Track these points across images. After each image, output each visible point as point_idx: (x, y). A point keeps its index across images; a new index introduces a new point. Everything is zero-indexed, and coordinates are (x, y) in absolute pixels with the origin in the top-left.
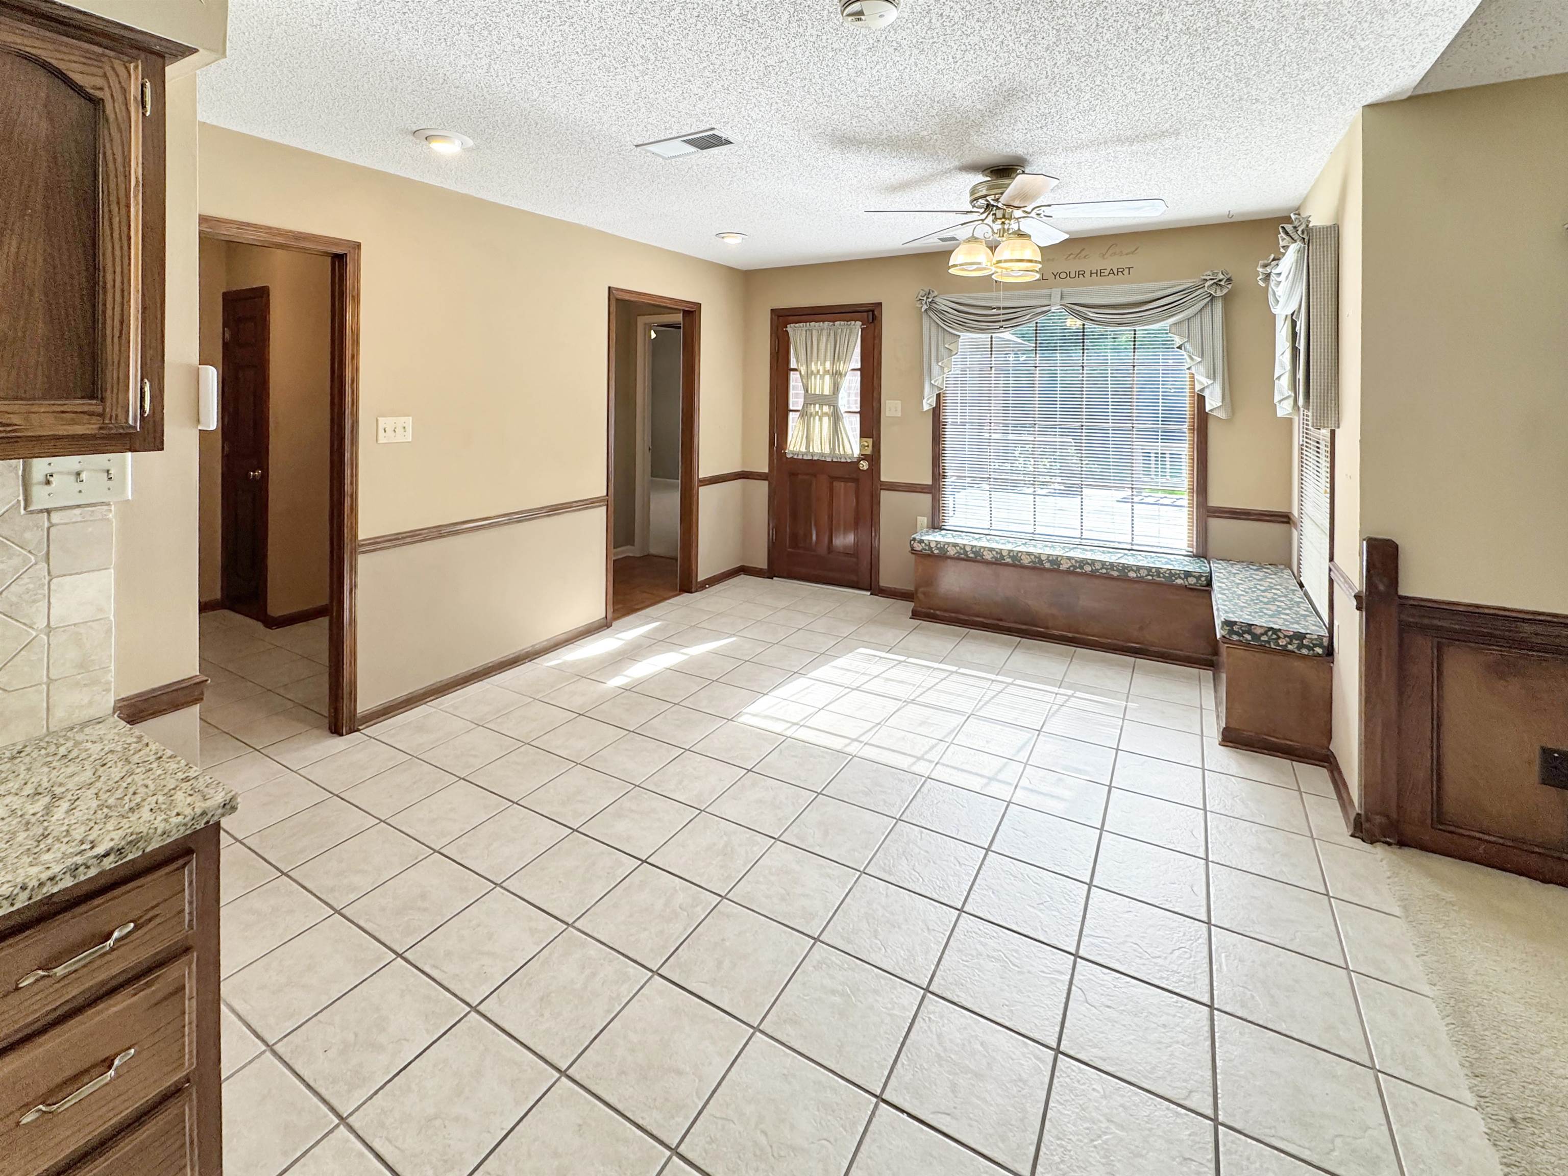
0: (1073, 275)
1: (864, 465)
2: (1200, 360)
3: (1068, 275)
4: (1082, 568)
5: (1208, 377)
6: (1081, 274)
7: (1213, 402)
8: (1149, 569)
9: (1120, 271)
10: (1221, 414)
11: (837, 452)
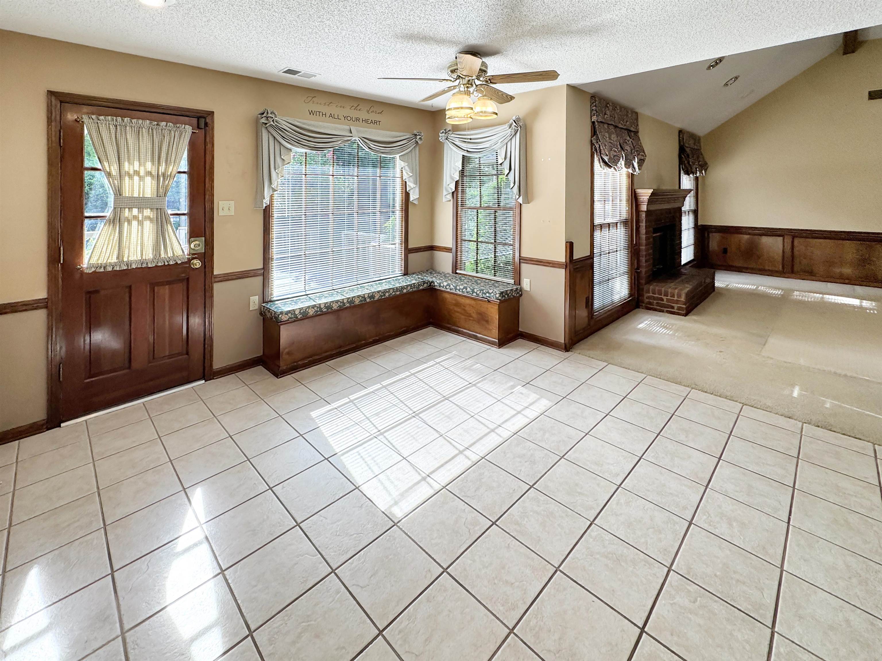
0: (354, 120)
1: (197, 264)
2: (411, 175)
3: (352, 119)
4: (385, 295)
5: (414, 184)
6: (358, 119)
7: (414, 196)
8: (410, 285)
9: (375, 122)
10: (416, 202)
11: (163, 255)
